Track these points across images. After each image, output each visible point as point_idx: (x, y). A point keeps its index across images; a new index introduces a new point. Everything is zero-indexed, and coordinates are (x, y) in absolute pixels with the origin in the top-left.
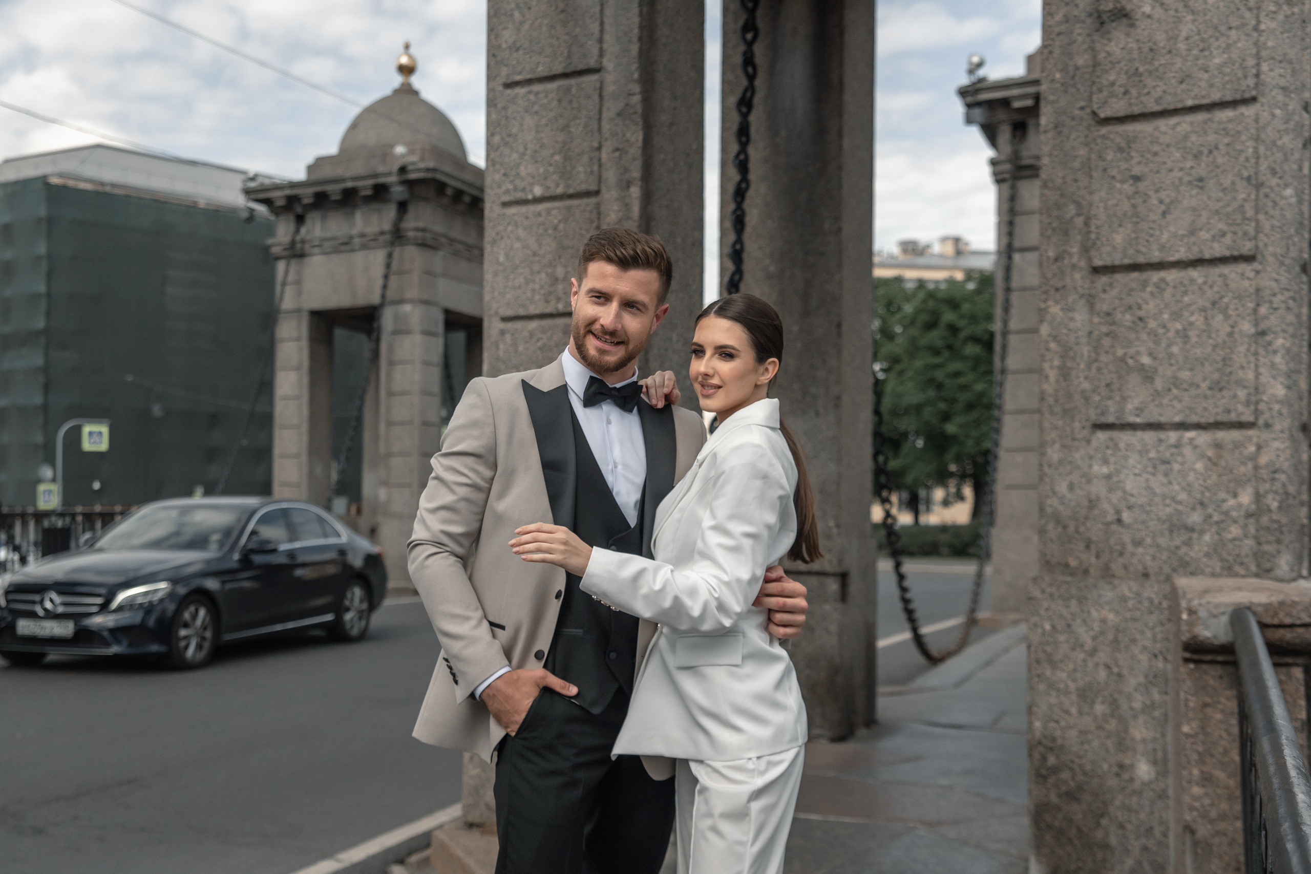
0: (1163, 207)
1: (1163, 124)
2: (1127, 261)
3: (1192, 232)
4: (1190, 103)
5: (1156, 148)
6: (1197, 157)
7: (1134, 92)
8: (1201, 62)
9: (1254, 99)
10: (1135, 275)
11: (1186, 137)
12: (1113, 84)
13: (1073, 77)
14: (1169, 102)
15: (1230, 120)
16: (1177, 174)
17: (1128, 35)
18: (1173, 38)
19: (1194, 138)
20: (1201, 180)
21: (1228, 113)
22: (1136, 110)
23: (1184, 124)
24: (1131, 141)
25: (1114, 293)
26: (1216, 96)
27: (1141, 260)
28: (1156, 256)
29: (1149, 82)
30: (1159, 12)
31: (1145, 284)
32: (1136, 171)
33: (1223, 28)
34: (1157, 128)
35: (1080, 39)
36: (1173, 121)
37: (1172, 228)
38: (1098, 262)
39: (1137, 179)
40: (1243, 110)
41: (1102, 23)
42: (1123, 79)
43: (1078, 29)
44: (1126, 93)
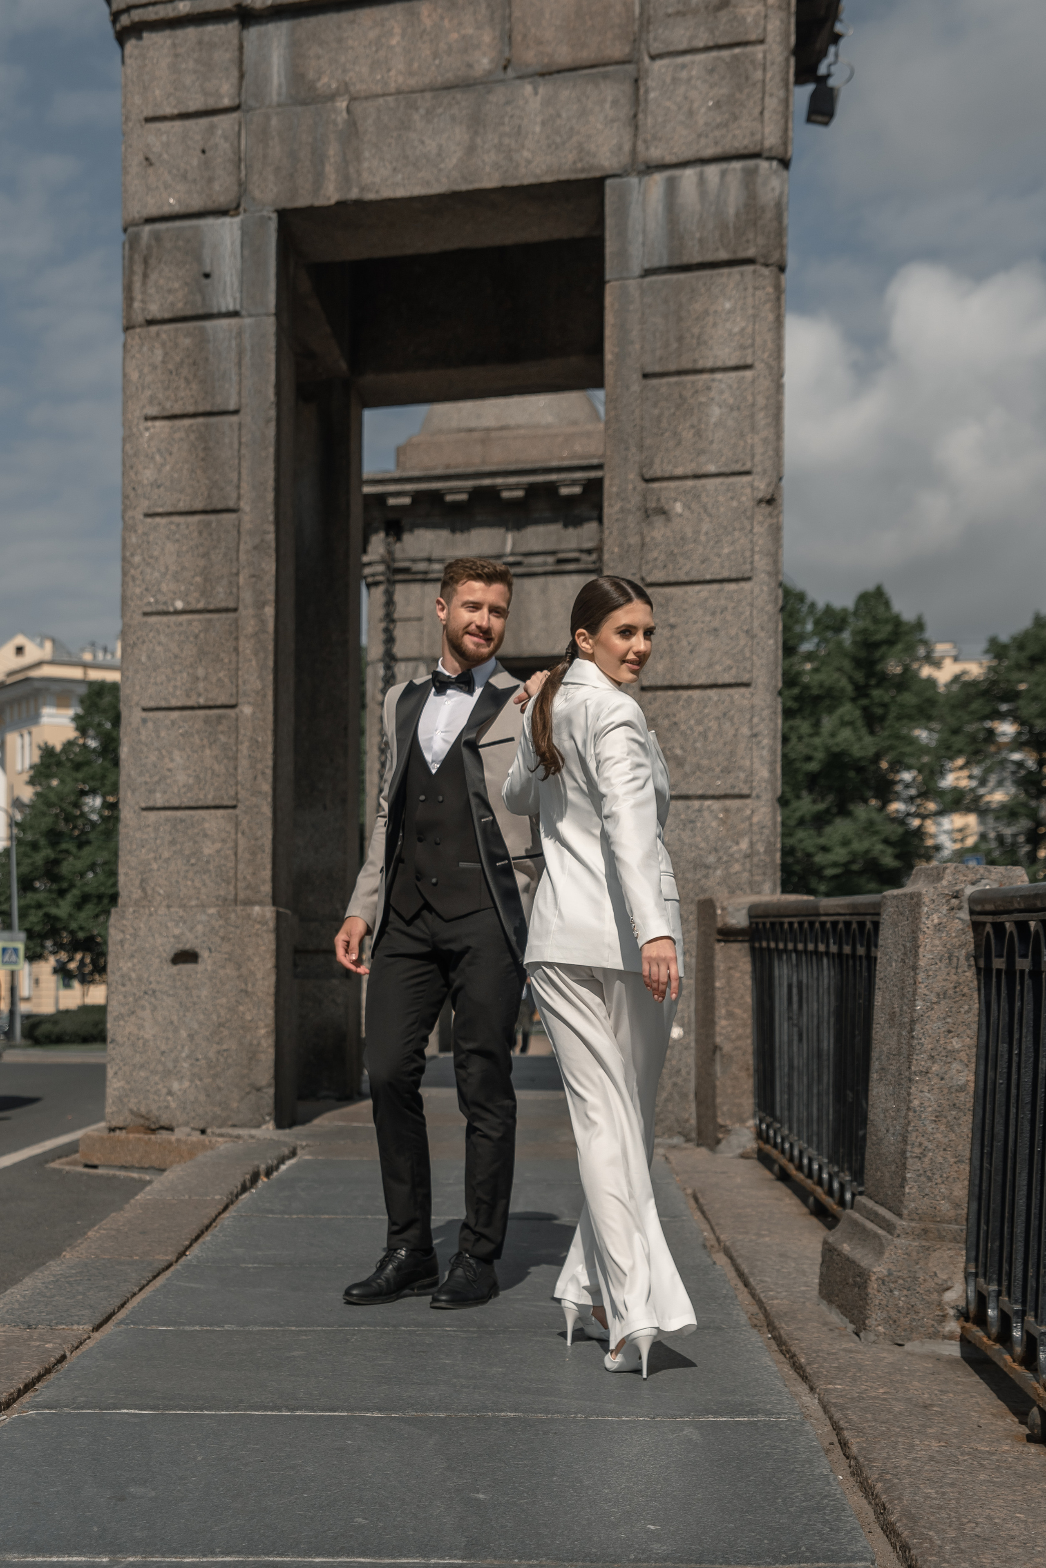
0: (690, 648)
1: (690, 589)
2: (666, 683)
3: (710, 665)
4: (708, 577)
5: (685, 606)
6: (713, 614)
7: (670, 566)
8: (715, 550)
9: (748, 579)
10: (671, 693)
11: (706, 600)
12: (656, 559)
13: (627, 551)
14: (694, 576)
15: (735, 591)
16: (699, 625)
17: (666, 526)
18: (697, 532)
19: (711, 601)
20: (716, 630)
21: (732, 586)
22: (672, 579)
23: (705, 591)
24: (668, 600)
25: (656, 705)
26: (725, 574)
27: (675, 682)
28: (685, 681)
29: (681, 560)
30: (687, 513)
31: (678, 699)
32: (672, 620)
33: (730, 529)
34: (686, 593)
35: (632, 526)
36: (697, 588)
37: (697, 662)
38: (646, 683)
39: (673, 627)
40: (743, 585)
41: (648, 517)
42: (663, 557)
43: (630, 518)
44: (665, 566)
